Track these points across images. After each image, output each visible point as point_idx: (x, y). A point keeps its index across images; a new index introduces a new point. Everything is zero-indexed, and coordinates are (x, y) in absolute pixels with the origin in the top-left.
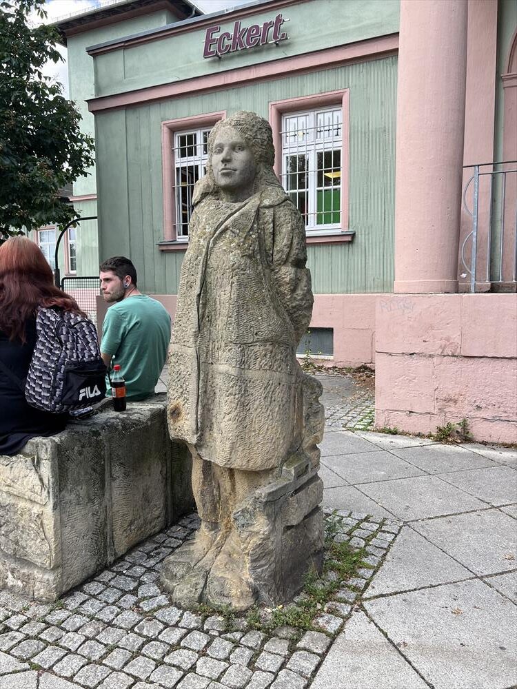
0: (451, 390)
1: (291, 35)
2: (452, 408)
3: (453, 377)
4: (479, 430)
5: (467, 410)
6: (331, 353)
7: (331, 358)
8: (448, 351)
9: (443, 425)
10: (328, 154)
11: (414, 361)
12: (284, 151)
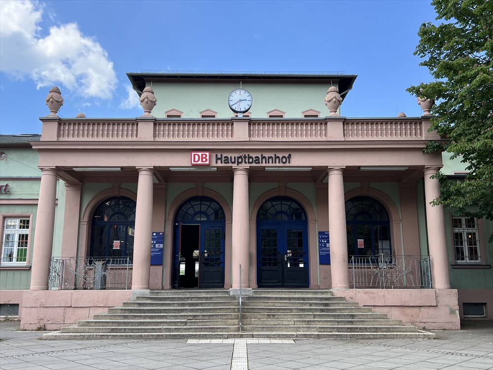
0: (42, 316)
1: (11, 190)
2: (42, 322)
3: (43, 313)
4: (48, 327)
5: (45, 322)
6: (18, 315)
7: (17, 317)
8: (41, 306)
9: (39, 327)
10: (23, 235)
11: (33, 309)
12: (5, 232)
